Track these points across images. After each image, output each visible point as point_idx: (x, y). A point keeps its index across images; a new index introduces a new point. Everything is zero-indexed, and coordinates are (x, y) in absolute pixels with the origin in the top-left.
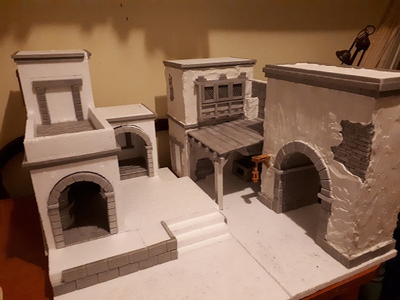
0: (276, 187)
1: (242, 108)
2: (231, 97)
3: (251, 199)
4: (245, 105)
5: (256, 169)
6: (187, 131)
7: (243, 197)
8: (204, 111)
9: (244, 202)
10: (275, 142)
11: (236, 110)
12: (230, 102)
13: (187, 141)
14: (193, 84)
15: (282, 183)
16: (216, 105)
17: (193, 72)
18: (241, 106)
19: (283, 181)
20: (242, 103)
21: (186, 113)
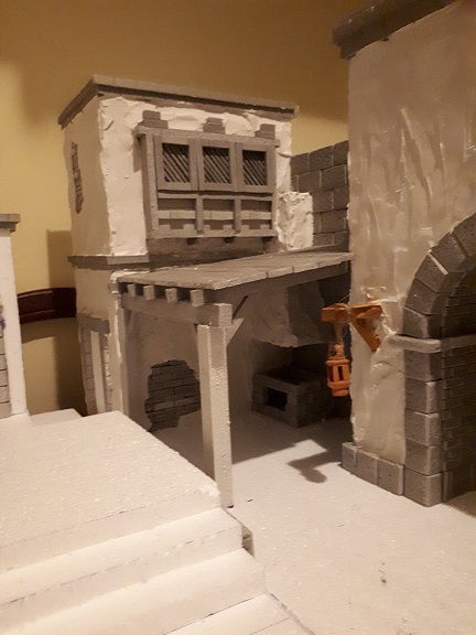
0: (411, 407)
1: (269, 222)
2: (238, 183)
3: (324, 469)
4: (278, 213)
5: (339, 347)
6: (116, 275)
7: (296, 464)
8: (165, 214)
9: (302, 478)
10: (397, 249)
11: (254, 224)
12: (238, 199)
13: (117, 307)
14: (130, 140)
15: (437, 388)
16: (199, 203)
17: (131, 103)
18: (264, 215)
19: (438, 380)
20: (268, 206)
21: (111, 220)
